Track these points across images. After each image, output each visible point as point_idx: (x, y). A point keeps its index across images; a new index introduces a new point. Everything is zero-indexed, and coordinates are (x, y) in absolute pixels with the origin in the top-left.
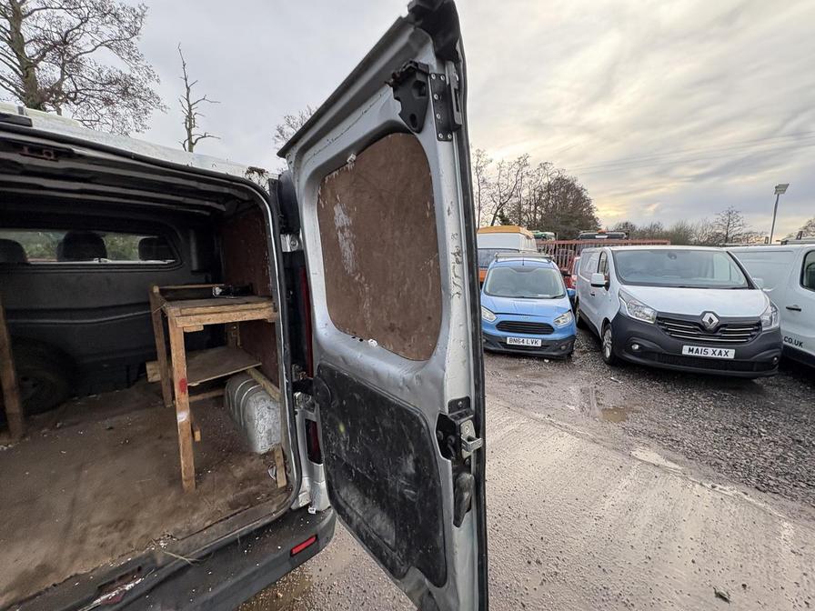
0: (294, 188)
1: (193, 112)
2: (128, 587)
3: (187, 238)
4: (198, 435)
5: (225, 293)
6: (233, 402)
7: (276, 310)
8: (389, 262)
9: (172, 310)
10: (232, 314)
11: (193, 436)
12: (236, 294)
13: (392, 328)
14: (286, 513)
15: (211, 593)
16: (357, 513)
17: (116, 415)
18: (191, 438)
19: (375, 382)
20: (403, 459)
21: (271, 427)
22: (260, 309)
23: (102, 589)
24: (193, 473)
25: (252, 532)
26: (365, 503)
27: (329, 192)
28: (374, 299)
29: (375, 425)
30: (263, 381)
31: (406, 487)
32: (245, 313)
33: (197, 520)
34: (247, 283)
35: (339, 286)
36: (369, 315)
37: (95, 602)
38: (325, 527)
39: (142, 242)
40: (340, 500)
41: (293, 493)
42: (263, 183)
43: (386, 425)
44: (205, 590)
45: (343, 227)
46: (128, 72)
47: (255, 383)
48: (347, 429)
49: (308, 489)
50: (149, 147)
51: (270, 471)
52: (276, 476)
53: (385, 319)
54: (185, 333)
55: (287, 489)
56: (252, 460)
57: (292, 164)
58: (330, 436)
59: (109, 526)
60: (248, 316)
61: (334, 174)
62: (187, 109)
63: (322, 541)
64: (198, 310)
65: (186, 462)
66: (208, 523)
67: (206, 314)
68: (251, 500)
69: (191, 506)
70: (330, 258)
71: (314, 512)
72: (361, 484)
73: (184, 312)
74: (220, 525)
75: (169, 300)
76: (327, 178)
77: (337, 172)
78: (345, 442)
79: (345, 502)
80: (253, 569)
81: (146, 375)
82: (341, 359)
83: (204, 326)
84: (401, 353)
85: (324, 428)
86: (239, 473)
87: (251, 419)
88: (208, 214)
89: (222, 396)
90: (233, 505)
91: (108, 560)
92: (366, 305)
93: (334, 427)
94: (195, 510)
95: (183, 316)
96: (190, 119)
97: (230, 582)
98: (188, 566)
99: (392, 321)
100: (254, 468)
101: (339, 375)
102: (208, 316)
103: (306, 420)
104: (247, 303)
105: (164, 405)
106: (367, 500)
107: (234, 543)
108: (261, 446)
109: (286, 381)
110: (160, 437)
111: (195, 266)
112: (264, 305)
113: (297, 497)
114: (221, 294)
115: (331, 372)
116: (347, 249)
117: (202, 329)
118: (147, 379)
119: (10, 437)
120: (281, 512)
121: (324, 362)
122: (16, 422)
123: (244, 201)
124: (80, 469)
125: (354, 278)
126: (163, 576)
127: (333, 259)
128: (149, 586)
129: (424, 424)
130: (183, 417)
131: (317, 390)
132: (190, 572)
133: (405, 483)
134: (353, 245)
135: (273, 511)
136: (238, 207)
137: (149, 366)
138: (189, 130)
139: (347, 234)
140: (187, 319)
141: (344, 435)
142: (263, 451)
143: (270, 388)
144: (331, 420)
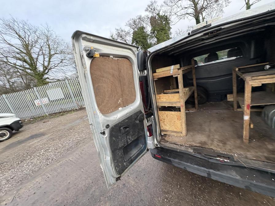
2: (226, 160)
4: (252, 126)
5: (272, 68)
9: (248, 78)
11: (250, 126)
15: (255, 183)
17: (219, 109)
18: (249, 126)
23: (219, 156)
24: (248, 138)
33: (249, 155)
37: (217, 158)
44: (252, 180)
54: (252, 87)
59: (219, 141)
64: (260, 77)
65: (246, 133)
66: (254, 159)
69: (246, 149)
73: (253, 78)
74: (260, 162)
75: (243, 73)
81: (227, 98)
83: (262, 84)
89: (261, 112)
91: (220, 150)
94: (249, 151)
95: (252, 80)
98: (245, 167)
102: (265, 80)
105: (233, 110)
111: (252, 57)
114: (269, 68)
118: (227, 100)
119: (196, 109)
122: (197, 106)
124: (210, 122)
126: (236, 165)
128: (231, 164)
130: (247, 118)
132: (246, 170)
137: (228, 96)
140: (254, 81)
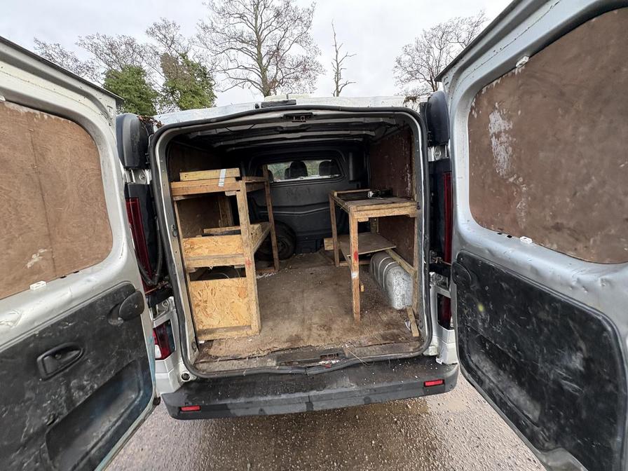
0: (447, 106)
1: (340, 68)
2: (333, 362)
3: (347, 158)
4: (362, 287)
5: (375, 196)
6: (377, 271)
7: (419, 208)
8: (563, 161)
9: (352, 208)
10: (386, 210)
11: (360, 288)
12: (382, 196)
13: (558, 228)
14: (419, 356)
15: (375, 386)
16: (490, 379)
17: (315, 266)
19: (532, 276)
20: (566, 353)
21: (404, 292)
22: (405, 207)
23: (323, 357)
24: (359, 310)
25: (397, 359)
26: (499, 374)
27: (485, 102)
28: (534, 198)
29: (526, 313)
30: (399, 260)
31: (566, 379)
32: (395, 209)
33: (364, 339)
34: (387, 188)
35: (486, 187)
36: (523, 214)
37: (321, 362)
38: (450, 377)
39: (321, 164)
40: (470, 363)
41: (425, 344)
42: (415, 107)
43: (542, 317)
44: (371, 382)
45: (500, 132)
46: (305, 55)
47: (393, 260)
48: (487, 310)
49: (437, 345)
50: (346, 100)
51: (406, 323)
52: (410, 328)
53: (548, 218)
54: (358, 222)
55: (420, 339)
56: (392, 312)
57: (448, 85)
58: (466, 312)
59: (321, 326)
60: (396, 212)
61: (494, 83)
62: (336, 67)
63: (447, 386)
64: (367, 207)
65: (356, 303)
66: (370, 343)
67: (370, 210)
68: (395, 338)
69: (359, 330)
70: (478, 163)
71: (441, 363)
72: (498, 358)
73: (359, 208)
74: (377, 347)
76: (484, 90)
77: (499, 81)
78: (484, 321)
79: (476, 366)
80: (399, 383)
81: (324, 246)
82: (487, 251)
83: (369, 218)
84: (571, 253)
85: (459, 304)
86: (385, 318)
87: (391, 285)
88: (361, 140)
89: (367, 265)
90: (384, 337)
91: (323, 344)
92: (521, 204)
93: (472, 306)
94: (362, 333)
95: (358, 211)
96: (338, 73)
97: (385, 384)
98: (361, 364)
99: (559, 221)
100: (394, 318)
101: (484, 265)
102: (372, 212)
103: (438, 294)
104: (393, 203)
105: (335, 265)
106: (502, 373)
107: (386, 361)
108: (398, 304)
109: (424, 262)
110: (336, 284)
111: (351, 179)
112: (408, 204)
113: (427, 348)
114: (373, 196)
115: (474, 261)
116: (503, 153)
117: (367, 220)
118: (324, 248)
119: (275, 269)
120: (417, 354)
121: (465, 252)
123: (392, 126)
124: (302, 292)
125: (507, 179)
126: (349, 364)
127: (481, 164)
128: (342, 366)
129: (609, 329)
130: (355, 275)
131: (456, 274)
132: (362, 368)
133: (564, 375)
134: (510, 149)
135: (410, 351)
136: (386, 131)
137: (325, 241)
138: (337, 83)
139: (503, 138)
140: (360, 213)
141: (483, 315)
142: (399, 308)
143: (406, 265)
144: (468, 300)
